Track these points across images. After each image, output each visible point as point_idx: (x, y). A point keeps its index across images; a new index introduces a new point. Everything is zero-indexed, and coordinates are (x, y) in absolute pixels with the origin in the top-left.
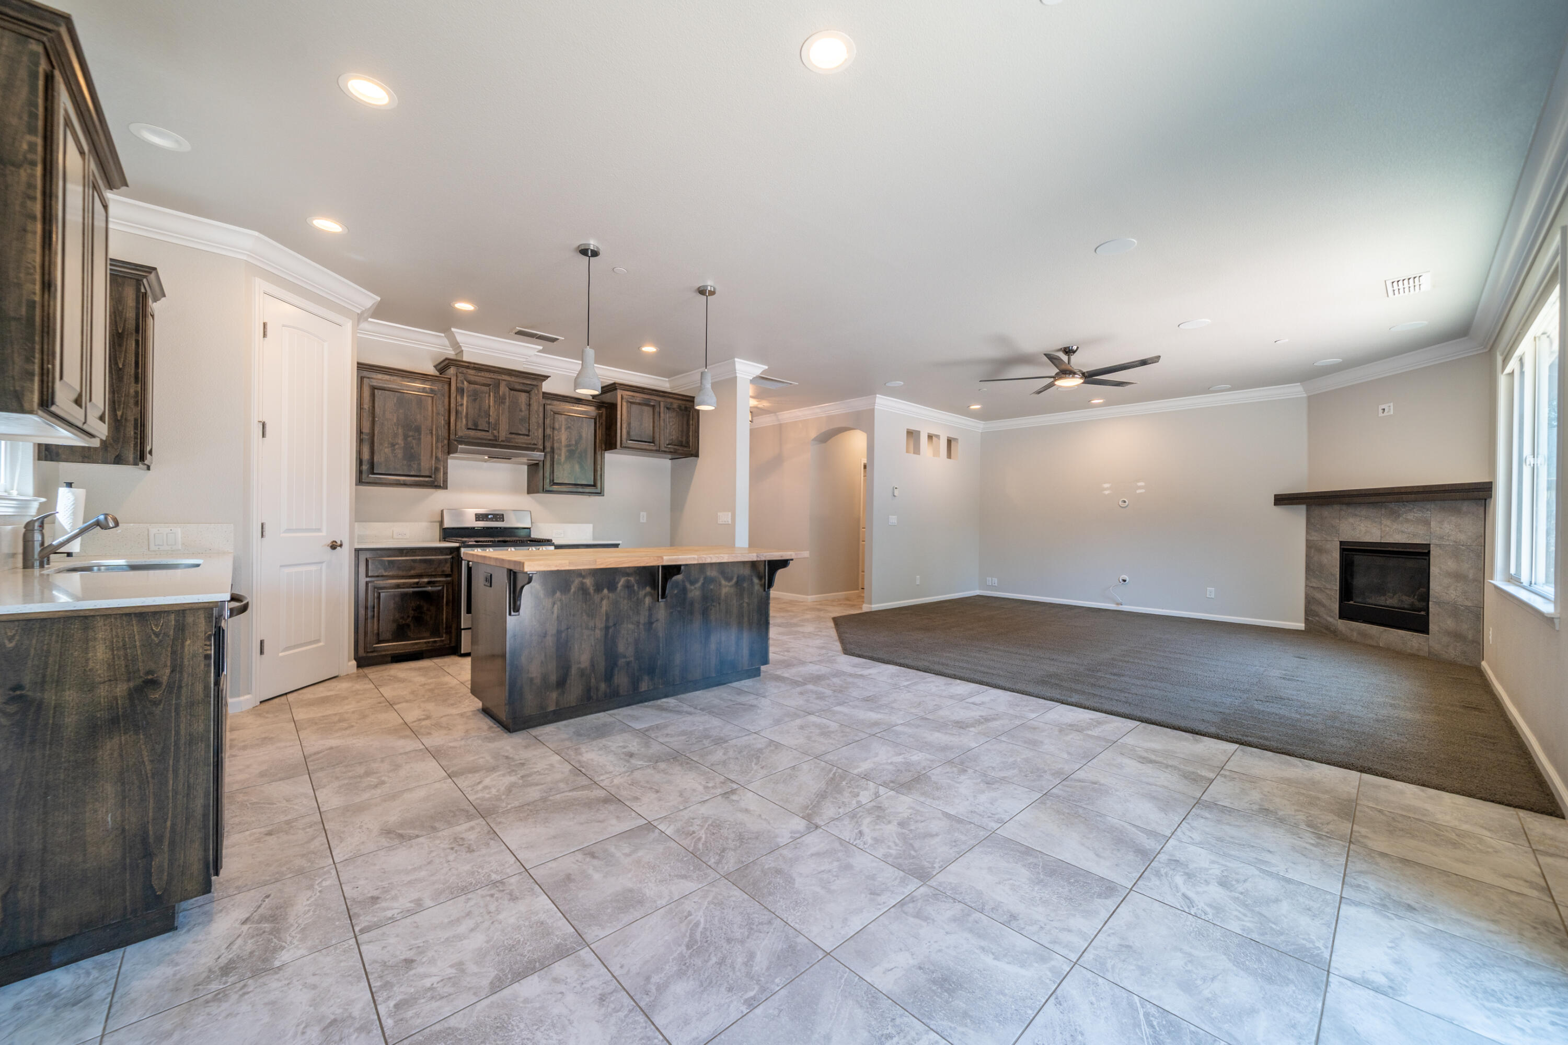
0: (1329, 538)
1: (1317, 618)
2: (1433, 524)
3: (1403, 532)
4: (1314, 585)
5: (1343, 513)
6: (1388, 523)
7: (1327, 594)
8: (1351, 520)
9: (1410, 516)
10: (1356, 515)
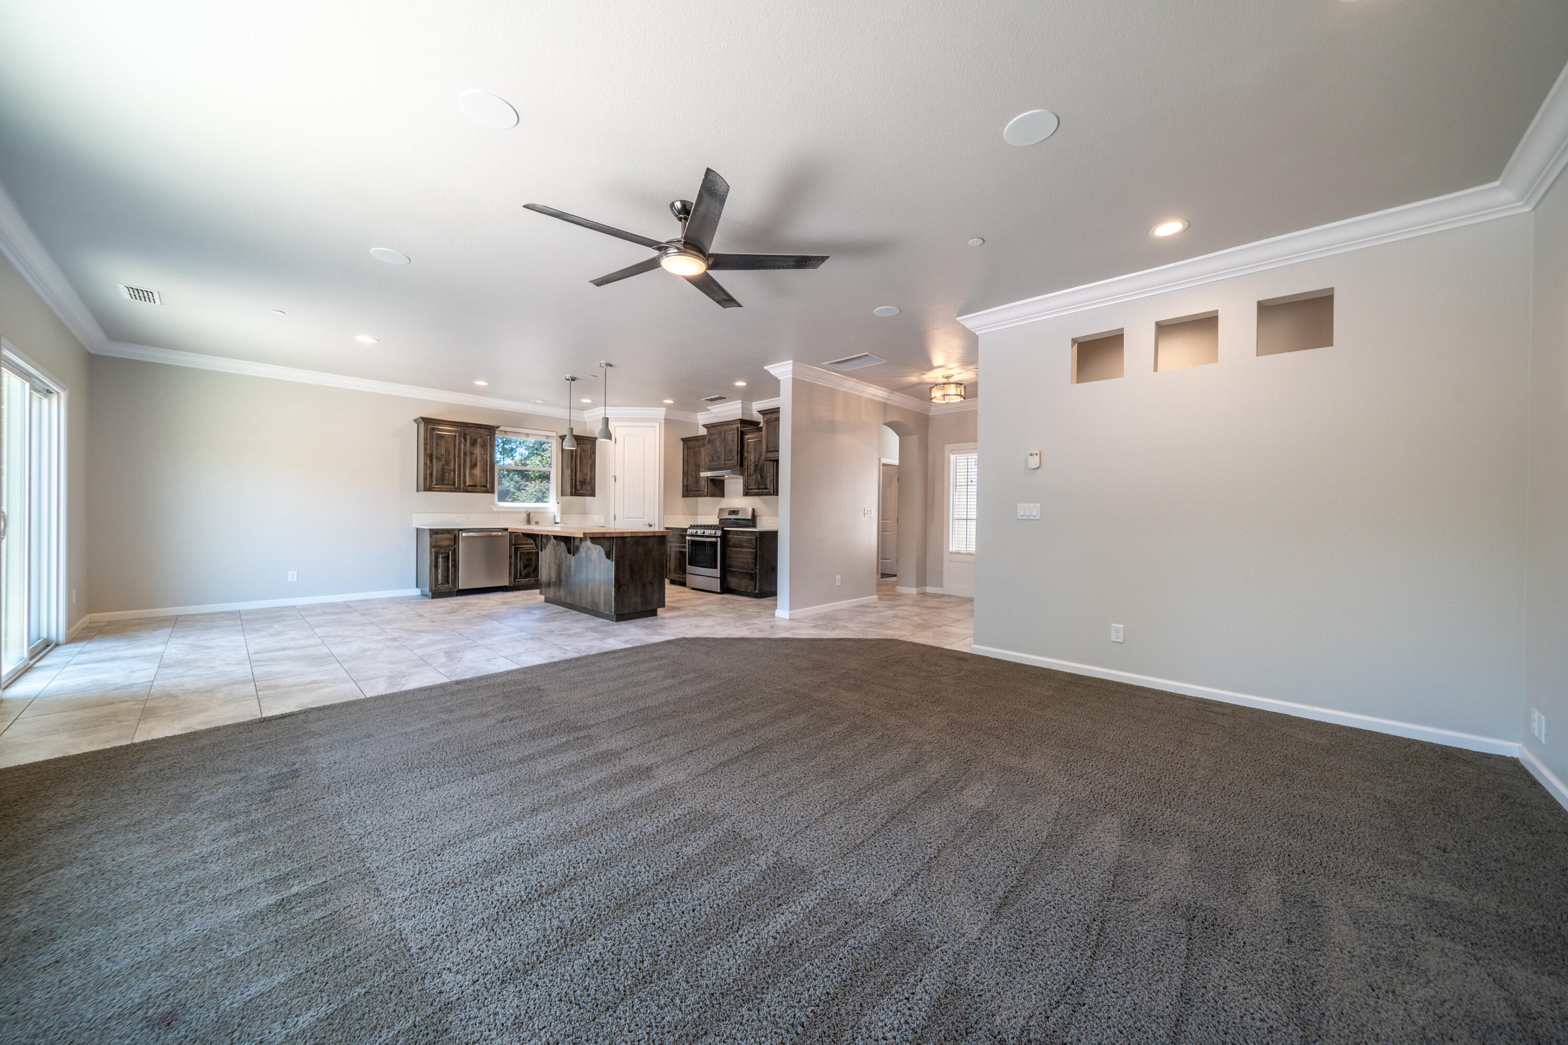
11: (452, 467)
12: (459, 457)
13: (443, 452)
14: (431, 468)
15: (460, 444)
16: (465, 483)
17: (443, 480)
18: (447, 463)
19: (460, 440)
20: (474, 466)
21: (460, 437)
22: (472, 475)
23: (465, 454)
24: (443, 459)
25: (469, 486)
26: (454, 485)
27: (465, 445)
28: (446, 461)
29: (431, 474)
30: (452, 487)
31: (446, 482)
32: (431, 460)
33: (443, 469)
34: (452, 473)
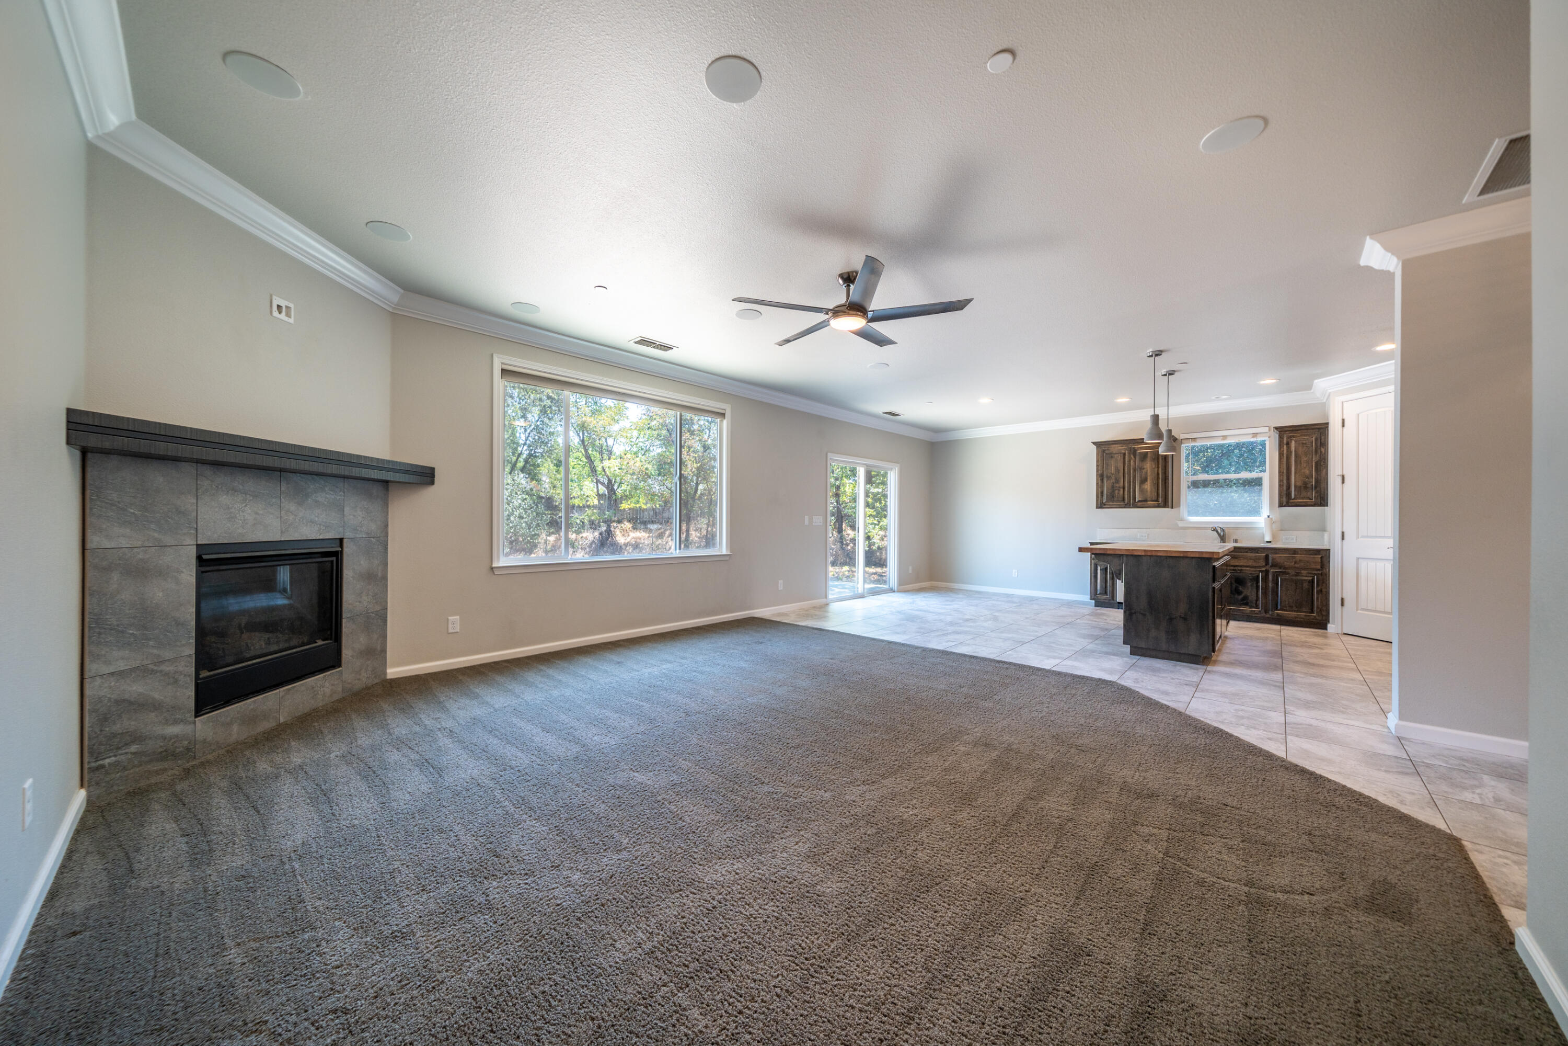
0: (168, 540)
1: (134, 748)
2: (347, 509)
3: (312, 522)
4: (122, 666)
5: (205, 483)
6: (293, 507)
7: (167, 674)
8: (224, 499)
9: (321, 497)
10: (235, 490)
11: (1121, 484)
12: (1129, 475)
13: (1113, 470)
14: (1102, 487)
15: (1130, 461)
16: (1134, 498)
17: (1113, 497)
18: (1117, 481)
19: (1130, 457)
20: (1143, 481)
21: (1130, 454)
22: (1141, 491)
23: (1135, 470)
24: (1113, 477)
25: (1139, 501)
26: (1124, 500)
27: (1135, 462)
28: (1116, 479)
29: (1102, 493)
30: (1122, 503)
31: (1116, 499)
32: (1102, 480)
33: (1113, 487)
34: (1122, 490)
